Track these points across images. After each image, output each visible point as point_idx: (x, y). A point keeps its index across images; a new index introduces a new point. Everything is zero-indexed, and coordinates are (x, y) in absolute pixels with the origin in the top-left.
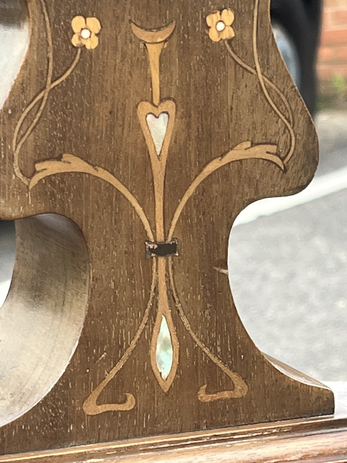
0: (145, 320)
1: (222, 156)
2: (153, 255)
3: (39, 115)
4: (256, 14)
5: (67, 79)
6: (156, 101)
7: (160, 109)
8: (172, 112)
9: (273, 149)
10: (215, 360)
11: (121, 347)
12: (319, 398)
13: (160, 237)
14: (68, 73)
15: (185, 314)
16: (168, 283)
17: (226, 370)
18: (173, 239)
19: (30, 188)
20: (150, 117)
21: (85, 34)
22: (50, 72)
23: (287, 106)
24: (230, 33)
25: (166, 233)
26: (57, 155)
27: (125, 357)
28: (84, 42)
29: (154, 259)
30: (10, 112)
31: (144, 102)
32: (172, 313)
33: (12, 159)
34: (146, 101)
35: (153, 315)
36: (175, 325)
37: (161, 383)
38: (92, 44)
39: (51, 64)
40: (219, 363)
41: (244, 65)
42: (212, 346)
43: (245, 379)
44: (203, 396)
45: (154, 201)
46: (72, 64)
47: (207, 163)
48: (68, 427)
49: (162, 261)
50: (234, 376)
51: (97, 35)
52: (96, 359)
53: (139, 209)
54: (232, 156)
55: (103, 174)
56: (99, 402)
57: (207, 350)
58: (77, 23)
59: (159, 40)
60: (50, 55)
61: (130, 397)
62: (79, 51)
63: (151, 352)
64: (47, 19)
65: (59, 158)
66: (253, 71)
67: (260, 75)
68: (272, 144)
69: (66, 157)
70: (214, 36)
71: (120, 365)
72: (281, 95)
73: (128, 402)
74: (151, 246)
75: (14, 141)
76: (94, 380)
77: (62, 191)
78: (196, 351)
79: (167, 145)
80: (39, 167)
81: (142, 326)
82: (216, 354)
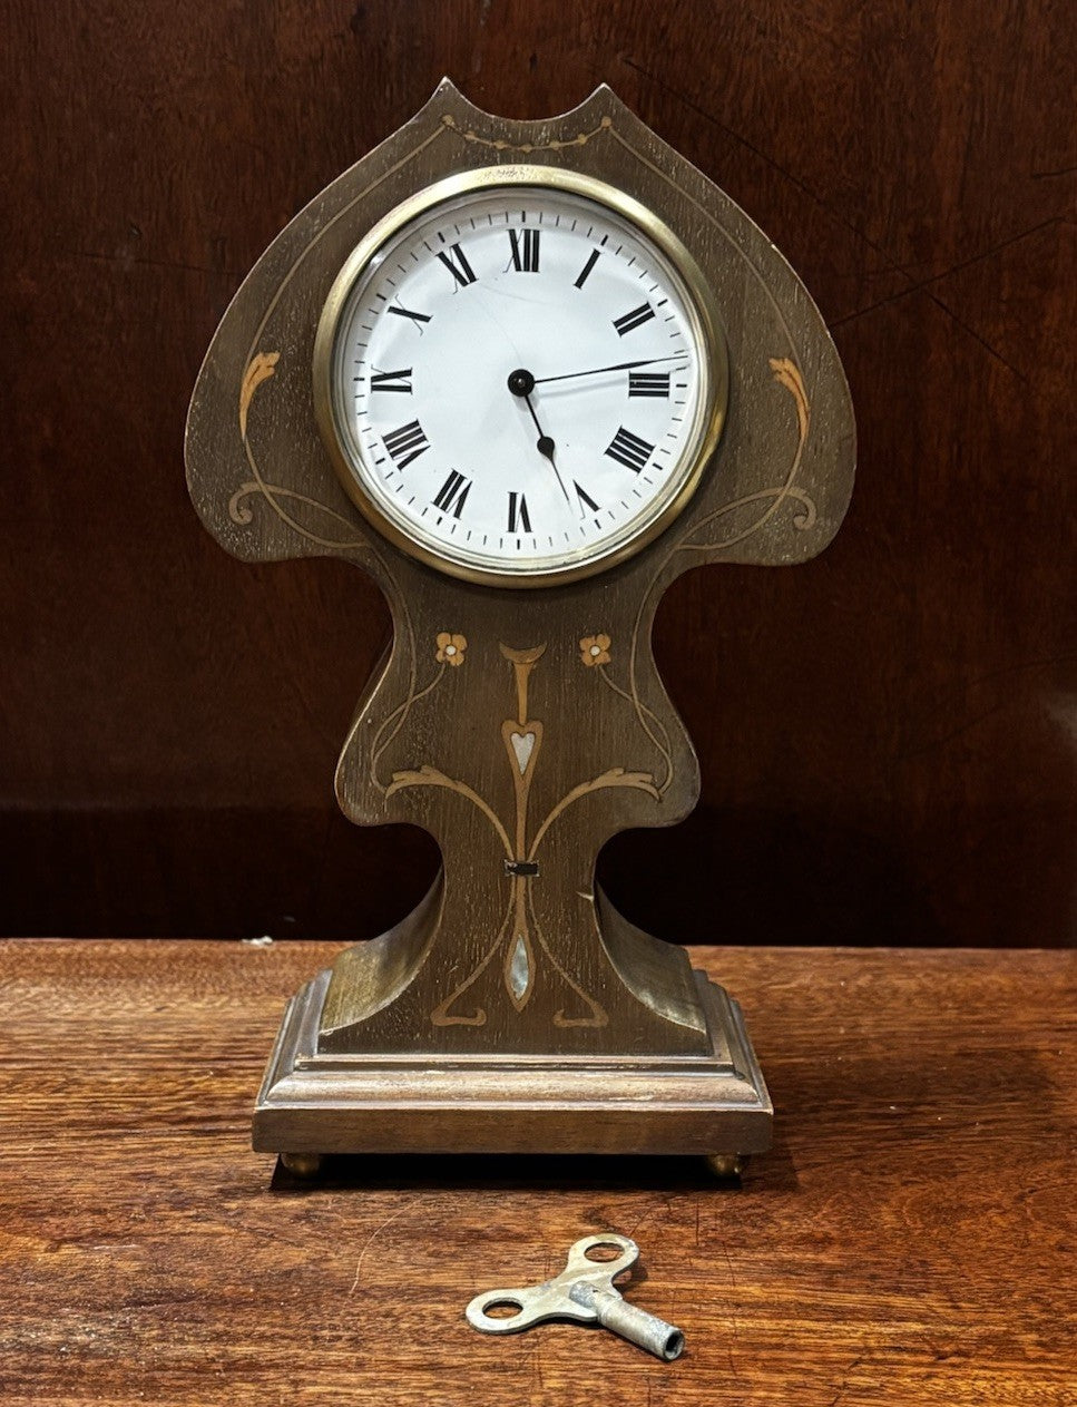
0: (501, 937)
1: (592, 779)
2: (512, 873)
3: (399, 726)
4: (634, 640)
5: (430, 694)
6: (522, 721)
7: (526, 729)
8: (540, 734)
9: (648, 778)
10: (574, 986)
11: (474, 961)
12: (686, 1038)
13: (521, 856)
14: (431, 687)
15: (543, 935)
16: (527, 903)
17: (585, 996)
18: (534, 859)
19: (387, 796)
20: (515, 736)
21: (451, 651)
22: (413, 686)
23: (666, 735)
24: (606, 658)
25: (527, 853)
26: (416, 766)
27: (478, 971)
28: (449, 659)
29: (514, 878)
30: (369, 721)
31: (510, 722)
32: (530, 934)
33: (369, 768)
34: (512, 719)
35: (509, 933)
36: (532, 945)
37: (515, 1002)
38: (457, 661)
39: (414, 678)
40: (579, 990)
41: (620, 691)
42: (570, 970)
43: (606, 1009)
44: (559, 1021)
45: (516, 819)
46: (435, 679)
47: (575, 786)
48: (412, 1035)
49: (521, 880)
50: (594, 1005)
51: (462, 652)
52: (447, 970)
53: (499, 826)
54: (600, 782)
55: (464, 790)
56: (449, 1013)
57: (566, 975)
58: (442, 639)
59: (529, 661)
60: (414, 670)
61: (481, 1012)
62: (444, 666)
63: (505, 971)
64: (412, 634)
65: (418, 770)
66: (628, 697)
67: (637, 702)
68: (647, 773)
69: (425, 769)
70: (587, 660)
71: (471, 980)
72: (660, 724)
73: (479, 1017)
74: (510, 865)
75: (372, 751)
76: (444, 991)
77: (419, 802)
78: (554, 975)
79: (532, 764)
80: (396, 777)
81: (497, 943)
82: (575, 979)
